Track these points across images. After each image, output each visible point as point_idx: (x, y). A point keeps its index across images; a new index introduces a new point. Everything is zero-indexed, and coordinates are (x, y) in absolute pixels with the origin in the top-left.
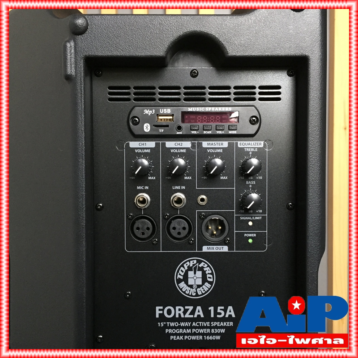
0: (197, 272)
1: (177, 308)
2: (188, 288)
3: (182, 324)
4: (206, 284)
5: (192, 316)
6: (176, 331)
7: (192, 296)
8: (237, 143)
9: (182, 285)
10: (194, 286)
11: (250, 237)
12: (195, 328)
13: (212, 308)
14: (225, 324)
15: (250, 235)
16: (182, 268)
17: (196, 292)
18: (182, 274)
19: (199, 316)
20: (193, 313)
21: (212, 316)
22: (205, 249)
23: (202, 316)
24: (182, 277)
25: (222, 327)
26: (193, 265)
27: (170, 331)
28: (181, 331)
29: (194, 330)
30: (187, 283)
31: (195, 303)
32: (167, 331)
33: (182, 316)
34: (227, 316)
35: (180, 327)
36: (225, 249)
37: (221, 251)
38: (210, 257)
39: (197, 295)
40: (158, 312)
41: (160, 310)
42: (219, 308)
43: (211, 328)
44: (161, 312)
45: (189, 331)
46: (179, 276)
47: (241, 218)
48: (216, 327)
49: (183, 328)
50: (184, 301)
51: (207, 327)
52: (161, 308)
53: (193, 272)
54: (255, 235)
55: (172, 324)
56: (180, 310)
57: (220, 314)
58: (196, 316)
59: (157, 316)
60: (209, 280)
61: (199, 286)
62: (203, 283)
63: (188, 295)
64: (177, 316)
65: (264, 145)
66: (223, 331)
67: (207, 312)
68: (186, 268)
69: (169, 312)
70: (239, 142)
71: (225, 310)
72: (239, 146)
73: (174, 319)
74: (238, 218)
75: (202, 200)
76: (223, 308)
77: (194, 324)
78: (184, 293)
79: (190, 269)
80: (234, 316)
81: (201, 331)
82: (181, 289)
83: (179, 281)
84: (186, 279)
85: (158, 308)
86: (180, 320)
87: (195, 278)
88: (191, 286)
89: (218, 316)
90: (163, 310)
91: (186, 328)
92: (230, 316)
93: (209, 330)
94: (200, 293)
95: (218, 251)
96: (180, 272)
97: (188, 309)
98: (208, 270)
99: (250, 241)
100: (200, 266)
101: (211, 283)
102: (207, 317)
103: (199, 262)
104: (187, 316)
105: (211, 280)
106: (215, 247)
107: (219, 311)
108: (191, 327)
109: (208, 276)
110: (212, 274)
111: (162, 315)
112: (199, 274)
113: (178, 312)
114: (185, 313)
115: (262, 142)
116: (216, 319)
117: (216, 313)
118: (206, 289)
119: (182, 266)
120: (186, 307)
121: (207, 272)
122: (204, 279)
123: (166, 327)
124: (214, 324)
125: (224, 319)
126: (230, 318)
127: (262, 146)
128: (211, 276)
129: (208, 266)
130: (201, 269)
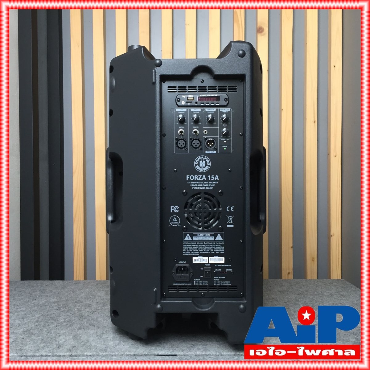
0: (203, 161)
1: (195, 176)
2: (200, 168)
3: (197, 183)
4: (207, 166)
5: (201, 179)
6: (195, 185)
7: (201, 171)
8: (219, 109)
9: (197, 167)
10: (202, 167)
11: (225, 147)
12: (203, 184)
13: (209, 176)
14: (215, 182)
15: (225, 146)
16: (197, 160)
17: (203, 170)
18: (197, 162)
19: (204, 179)
20: (201, 178)
21: (209, 179)
22: (207, 152)
23: (205, 179)
24: (197, 164)
25: (213, 184)
26: (202, 159)
27: (192, 185)
28: (197, 185)
29: (202, 185)
30: (199, 166)
31: (202, 174)
32: (191, 185)
33: (197, 179)
34: (215, 179)
35: (196, 184)
36: (215, 152)
37: (213, 153)
38: (209, 155)
39: (203, 171)
40: (187, 178)
41: (188, 177)
42: (212, 176)
43: (209, 184)
44: (189, 178)
45: (200, 185)
46: (196, 163)
47: (221, 140)
48: (211, 184)
49: (198, 184)
50: (198, 173)
51: (207, 184)
52: (189, 176)
53: (202, 161)
54: (227, 146)
55: (193, 183)
56: (196, 177)
57: (213, 178)
58: (203, 179)
59: (187, 179)
60: (208, 165)
61: (204, 167)
62: (206, 166)
63: (200, 171)
64: (195, 179)
65: (231, 109)
66: (214, 185)
67: (207, 178)
68: (199, 160)
69: (192, 178)
70: (220, 109)
71: (215, 177)
72: (220, 110)
73: (194, 181)
74: (220, 139)
75: (205, 132)
76: (214, 176)
77: (202, 183)
78: (198, 170)
79: (200, 160)
80: (218, 179)
81: (205, 185)
82: (197, 169)
83: (196, 165)
84: (199, 164)
85: (187, 176)
86: (197, 181)
87: (202, 164)
88: (201, 167)
89: (212, 179)
90: (189, 177)
91: (199, 184)
92: (217, 179)
93: (208, 185)
94: (204, 170)
95: (212, 153)
96: (196, 161)
97: (200, 177)
98: (208, 161)
99: (225, 149)
100: (205, 159)
101: (209, 166)
102: (207, 180)
103: (204, 157)
104: (199, 179)
105: (209, 165)
106: (211, 151)
107: (212, 177)
108: (201, 184)
109: (208, 163)
110: (209, 162)
111: (189, 179)
112: (204, 162)
113: (195, 178)
114: (198, 178)
115: (230, 109)
116: (211, 181)
117: (211, 178)
118: (207, 168)
119: (197, 159)
120: (199, 176)
121: (207, 162)
122: (206, 164)
123: (191, 183)
124: (210, 182)
125: (214, 181)
126: (217, 180)
127: (230, 110)
128: (209, 163)
129: (208, 159)
130: (205, 160)
